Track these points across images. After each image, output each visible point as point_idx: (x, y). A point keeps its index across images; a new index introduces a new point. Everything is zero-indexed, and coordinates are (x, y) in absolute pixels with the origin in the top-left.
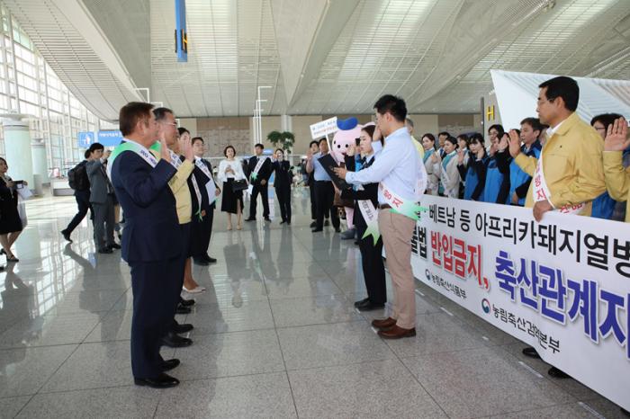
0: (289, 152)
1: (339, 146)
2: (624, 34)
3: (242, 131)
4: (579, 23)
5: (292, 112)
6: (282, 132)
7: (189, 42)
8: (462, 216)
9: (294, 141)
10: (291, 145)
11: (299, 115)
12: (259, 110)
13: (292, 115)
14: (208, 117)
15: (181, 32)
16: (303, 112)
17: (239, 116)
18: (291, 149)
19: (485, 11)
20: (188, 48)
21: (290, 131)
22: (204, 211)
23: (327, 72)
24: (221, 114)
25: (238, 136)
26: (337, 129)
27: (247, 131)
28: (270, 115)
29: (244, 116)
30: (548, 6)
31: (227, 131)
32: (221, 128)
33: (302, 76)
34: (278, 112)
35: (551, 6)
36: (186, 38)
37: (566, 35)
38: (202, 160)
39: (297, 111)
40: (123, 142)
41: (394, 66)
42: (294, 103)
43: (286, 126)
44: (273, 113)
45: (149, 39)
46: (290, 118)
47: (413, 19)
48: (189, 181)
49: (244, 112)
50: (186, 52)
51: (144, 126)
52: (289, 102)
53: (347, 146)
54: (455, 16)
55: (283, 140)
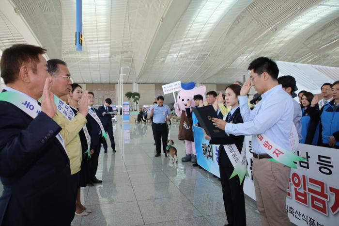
0: (137, 103)
1: (183, 100)
2: (308, 46)
3: (111, 91)
4: (287, 40)
5: (139, 82)
6: (133, 92)
7: (83, 39)
8: (320, 160)
9: (140, 97)
10: (138, 100)
11: (142, 83)
12: (121, 80)
13: (138, 83)
14: (93, 83)
15: (79, 33)
16: (144, 82)
17: (109, 83)
18: (138, 101)
19: (241, 32)
20: (83, 42)
21: (138, 92)
22: (92, 150)
23: (158, 60)
24: (100, 82)
25: (109, 94)
26: (181, 89)
27: (114, 91)
28: (127, 83)
29: (112, 83)
30: (273, 30)
31: (102, 92)
32: (99, 89)
33: (145, 62)
34: (131, 81)
35: (274, 30)
36: (82, 37)
37: (281, 45)
38: (92, 109)
39: (142, 81)
40: (4, 91)
41: (194, 59)
42: (140, 77)
43: (135, 89)
44: (128, 82)
45: (61, 40)
46: (138, 85)
47: (204, 33)
48: (82, 133)
49: (113, 81)
50: (82, 45)
51: (30, 72)
52: (137, 77)
53: (188, 100)
54: (226, 33)
55: (134, 97)
